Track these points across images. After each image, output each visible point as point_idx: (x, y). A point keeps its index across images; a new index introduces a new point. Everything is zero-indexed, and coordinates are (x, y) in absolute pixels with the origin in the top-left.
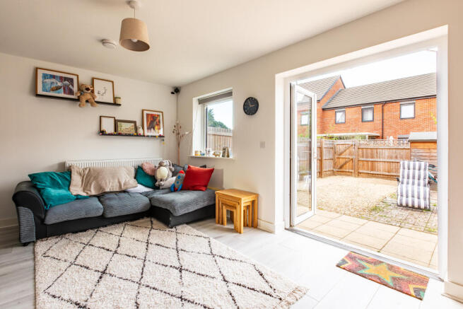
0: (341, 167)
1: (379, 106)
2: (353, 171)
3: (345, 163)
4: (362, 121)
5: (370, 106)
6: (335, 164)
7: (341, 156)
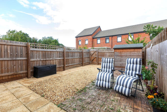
0: (92, 61)
1: (111, 37)
2: (96, 62)
3: (94, 59)
4: (106, 43)
5: (108, 37)
6: (90, 60)
7: (93, 56)
